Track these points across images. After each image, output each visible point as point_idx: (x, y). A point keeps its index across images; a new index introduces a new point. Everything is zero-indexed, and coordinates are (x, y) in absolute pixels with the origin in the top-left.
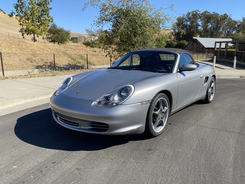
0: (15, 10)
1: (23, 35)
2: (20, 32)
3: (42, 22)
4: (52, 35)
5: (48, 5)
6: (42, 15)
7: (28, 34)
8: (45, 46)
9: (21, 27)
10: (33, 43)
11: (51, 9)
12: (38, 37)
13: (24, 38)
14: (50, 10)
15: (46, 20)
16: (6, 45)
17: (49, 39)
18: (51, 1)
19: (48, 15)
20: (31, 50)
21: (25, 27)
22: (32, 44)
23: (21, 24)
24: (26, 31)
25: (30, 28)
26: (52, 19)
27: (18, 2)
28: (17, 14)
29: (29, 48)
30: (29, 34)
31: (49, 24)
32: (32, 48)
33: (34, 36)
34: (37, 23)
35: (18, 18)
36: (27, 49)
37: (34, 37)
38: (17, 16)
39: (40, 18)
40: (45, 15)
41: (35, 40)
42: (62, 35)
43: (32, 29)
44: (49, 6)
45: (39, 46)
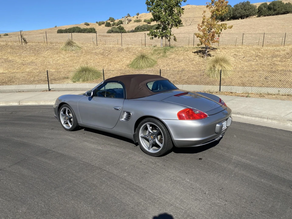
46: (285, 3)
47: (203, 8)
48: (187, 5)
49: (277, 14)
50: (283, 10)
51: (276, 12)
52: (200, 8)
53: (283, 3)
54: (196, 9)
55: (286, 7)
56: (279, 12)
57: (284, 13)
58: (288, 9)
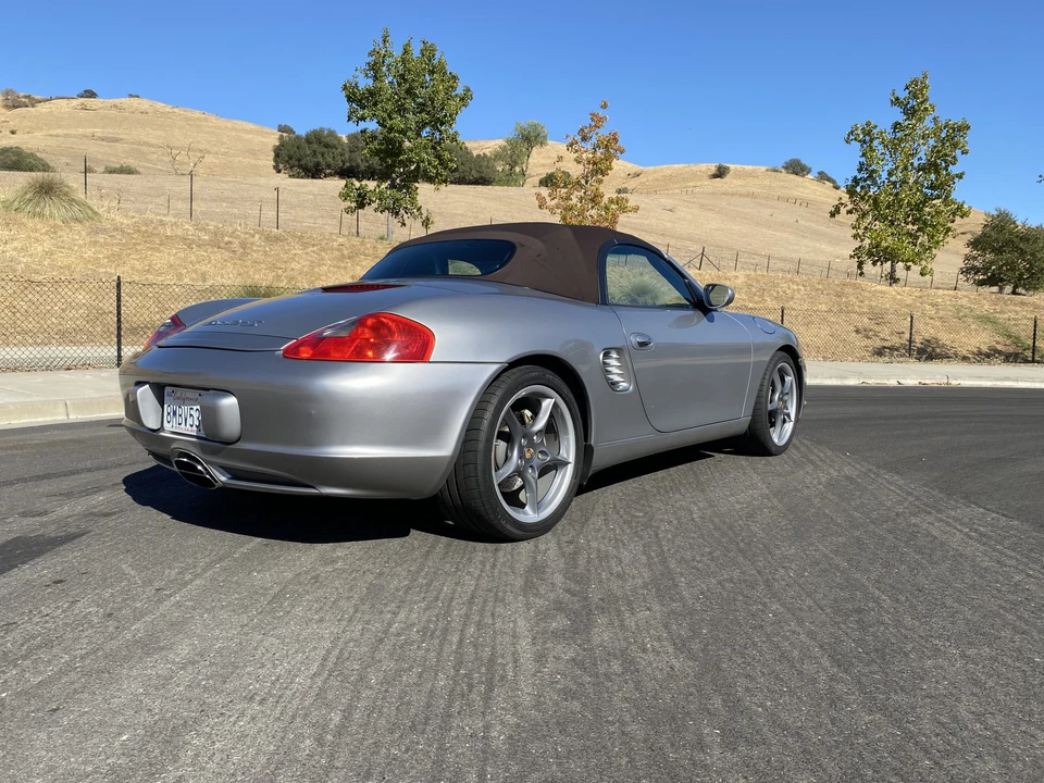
0: (846, 198)
1: (860, 265)
2: (851, 257)
3: (925, 223)
4: (989, 256)
5: (951, 168)
6: (926, 199)
7: (874, 264)
8: (921, 297)
9: (857, 244)
10: (884, 287)
11: (960, 176)
12: (908, 268)
13: (861, 274)
14: (956, 180)
15: (938, 213)
16: (805, 297)
17: (976, 274)
18: (963, 153)
19: (947, 197)
20: (871, 307)
21: (867, 241)
22: (881, 292)
23: (855, 236)
24: (870, 254)
25: (884, 244)
26: (960, 208)
27: (860, 170)
28: (850, 207)
29: (867, 302)
30: (879, 263)
31: (949, 225)
32: (874, 304)
33: (892, 266)
34: (910, 227)
35: (854, 216)
36: (859, 307)
37: (893, 270)
38: (850, 212)
39: (922, 210)
40: (938, 197)
41: (892, 279)
42: (1033, 255)
43: (887, 247)
44: (954, 170)
45: (899, 297)
46: (475, 153)
47: (199, 119)
48: (131, 96)
49: (461, 181)
50: (475, 174)
51: (457, 175)
52: (187, 119)
53: (469, 153)
54: (170, 118)
55: (481, 166)
56: (464, 178)
57: (476, 182)
58: (486, 173)
